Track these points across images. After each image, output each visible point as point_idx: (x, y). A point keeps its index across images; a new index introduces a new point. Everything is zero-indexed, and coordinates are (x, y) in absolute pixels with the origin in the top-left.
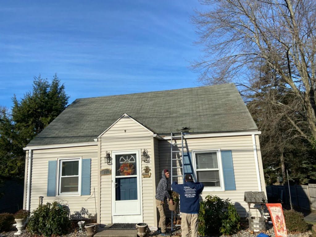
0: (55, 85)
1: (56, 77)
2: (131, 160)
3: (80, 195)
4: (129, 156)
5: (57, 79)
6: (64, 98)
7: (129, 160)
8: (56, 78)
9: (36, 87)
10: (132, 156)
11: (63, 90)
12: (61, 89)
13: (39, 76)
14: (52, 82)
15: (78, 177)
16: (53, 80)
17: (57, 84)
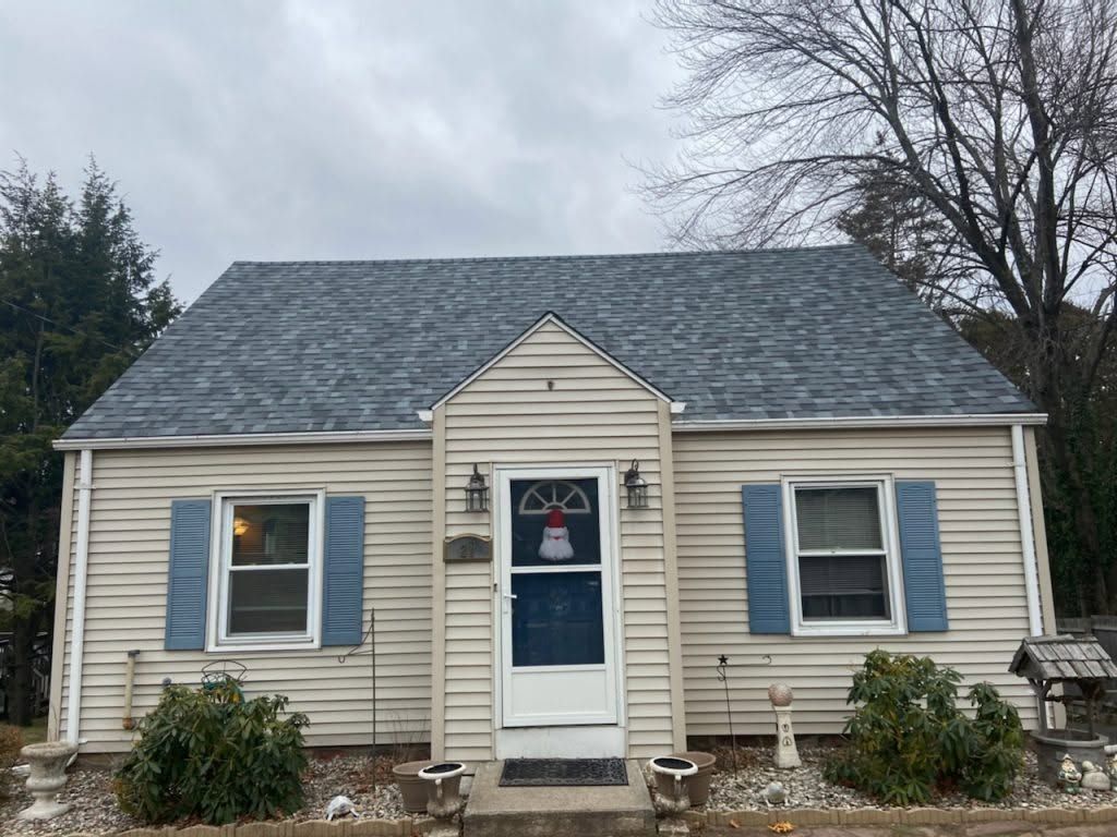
0: (96, 207)
1: (98, 174)
2: (569, 505)
3: (316, 644)
4: (562, 485)
5: (101, 180)
6: (136, 257)
7: (562, 504)
8: (96, 178)
9: (11, 209)
10: (577, 489)
11: (125, 226)
12: (116, 221)
13: (19, 167)
14: (83, 192)
15: (306, 571)
16: (85, 186)
17: (102, 199)
